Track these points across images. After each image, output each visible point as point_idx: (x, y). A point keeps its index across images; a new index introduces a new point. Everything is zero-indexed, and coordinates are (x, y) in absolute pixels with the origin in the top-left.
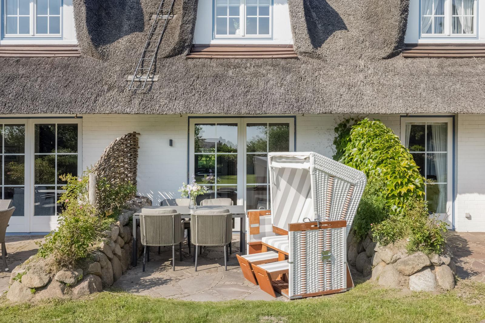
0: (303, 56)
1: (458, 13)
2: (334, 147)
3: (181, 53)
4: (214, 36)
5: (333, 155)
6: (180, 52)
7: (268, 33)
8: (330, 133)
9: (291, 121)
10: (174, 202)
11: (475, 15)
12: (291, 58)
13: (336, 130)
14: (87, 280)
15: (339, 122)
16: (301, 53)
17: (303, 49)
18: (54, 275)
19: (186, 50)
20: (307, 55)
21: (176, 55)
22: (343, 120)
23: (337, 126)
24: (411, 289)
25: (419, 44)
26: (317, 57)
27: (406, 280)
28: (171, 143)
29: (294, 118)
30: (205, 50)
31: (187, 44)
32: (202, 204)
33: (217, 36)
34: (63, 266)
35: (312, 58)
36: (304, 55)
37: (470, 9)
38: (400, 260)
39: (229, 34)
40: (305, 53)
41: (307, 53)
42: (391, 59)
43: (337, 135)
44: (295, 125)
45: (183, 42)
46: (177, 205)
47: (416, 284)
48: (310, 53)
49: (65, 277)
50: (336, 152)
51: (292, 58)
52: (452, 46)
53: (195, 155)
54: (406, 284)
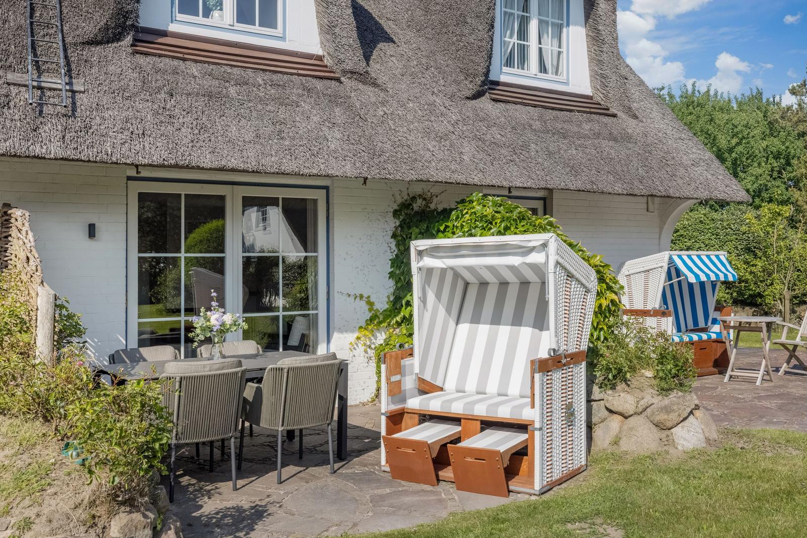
0: (348, 78)
1: (542, 43)
2: (393, 243)
3: (119, 40)
4: (174, 15)
5: (391, 257)
6: (117, 38)
7: (276, 28)
8: (387, 219)
9: (320, 195)
10: (138, 355)
11: (564, 49)
12: (329, 79)
13: (396, 213)
14: (170, 529)
15: (399, 201)
16: (344, 72)
17: (349, 66)
18: (104, 528)
19: (128, 34)
20: (355, 77)
21: (108, 42)
22: (406, 197)
23: (396, 207)
24: (680, 448)
25: (502, 82)
26: (373, 83)
27: (668, 436)
28: (92, 231)
29: (325, 191)
30: (161, 40)
31: (131, 23)
32: (201, 354)
33: (180, 17)
34: (123, 503)
35: (364, 83)
36: (349, 75)
37: (556, 39)
38: (652, 407)
39: (203, 17)
40: (352, 73)
41: (355, 73)
42: (476, 101)
43: (398, 224)
44: (328, 202)
45: (124, 17)
46: (145, 360)
47: (685, 439)
48: (361, 74)
49: (134, 529)
50: (395, 253)
51: (332, 79)
52: (540, 91)
53: (139, 257)
54: (670, 442)
